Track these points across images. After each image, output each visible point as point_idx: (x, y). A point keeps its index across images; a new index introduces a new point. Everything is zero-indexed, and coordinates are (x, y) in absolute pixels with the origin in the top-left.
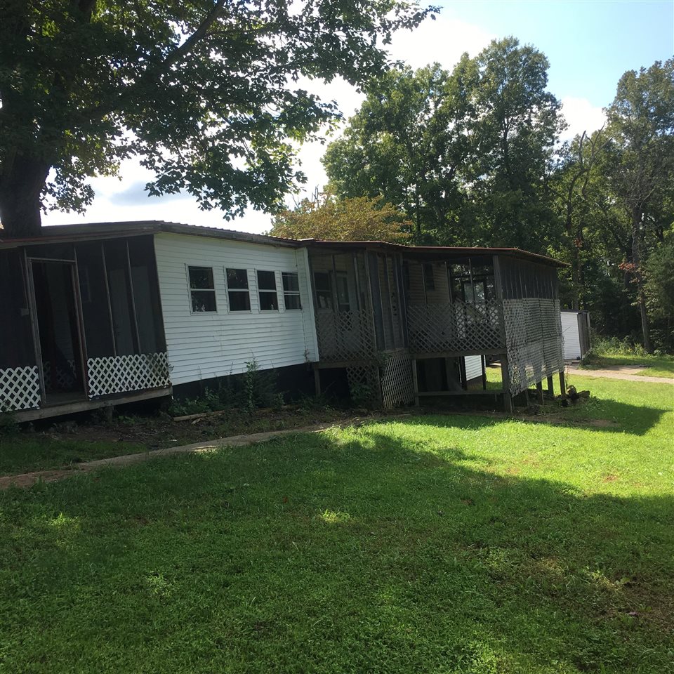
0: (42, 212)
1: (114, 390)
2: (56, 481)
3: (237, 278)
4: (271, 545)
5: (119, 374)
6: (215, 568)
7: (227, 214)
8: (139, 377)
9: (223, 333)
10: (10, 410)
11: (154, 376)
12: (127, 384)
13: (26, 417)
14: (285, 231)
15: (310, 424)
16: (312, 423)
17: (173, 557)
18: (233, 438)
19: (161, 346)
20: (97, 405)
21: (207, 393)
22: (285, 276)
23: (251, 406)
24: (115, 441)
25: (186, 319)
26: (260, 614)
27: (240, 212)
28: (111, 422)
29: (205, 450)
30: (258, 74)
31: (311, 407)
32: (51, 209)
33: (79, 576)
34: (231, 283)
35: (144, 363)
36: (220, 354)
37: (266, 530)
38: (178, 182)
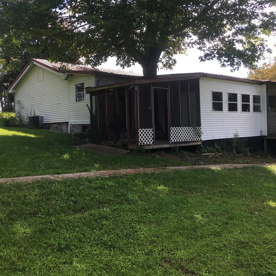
0: (157, 70)
1: (179, 140)
2: (159, 172)
3: (233, 97)
4: (245, 211)
5: (182, 134)
6: (222, 216)
7: (232, 69)
8: (189, 136)
9: (225, 120)
10: (143, 144)
11: (195, 136)
12: (184, 138)
13: (148, 148)
14: (255, 77)
15: (261, 163)
16: (262, 162)
17: (204, 209)
18: (227, 165)
19: (199, 124)
20: (173, 146)
21: (216, 145)
22: (254, 97)
23: (234, 152)
24: (179, 160)
25: (209, 114)
26: (241, 238)
27: (237, 69)
28: (177, 153)
29: (216, 168)
30: (252, 6)
31: (262, 155)
32: (161, 69)
33: (169, 209)
34: (230, 99)
35: (191, 131)
36: (222, 129)
37: (243, 204)
38: (213, 56)
